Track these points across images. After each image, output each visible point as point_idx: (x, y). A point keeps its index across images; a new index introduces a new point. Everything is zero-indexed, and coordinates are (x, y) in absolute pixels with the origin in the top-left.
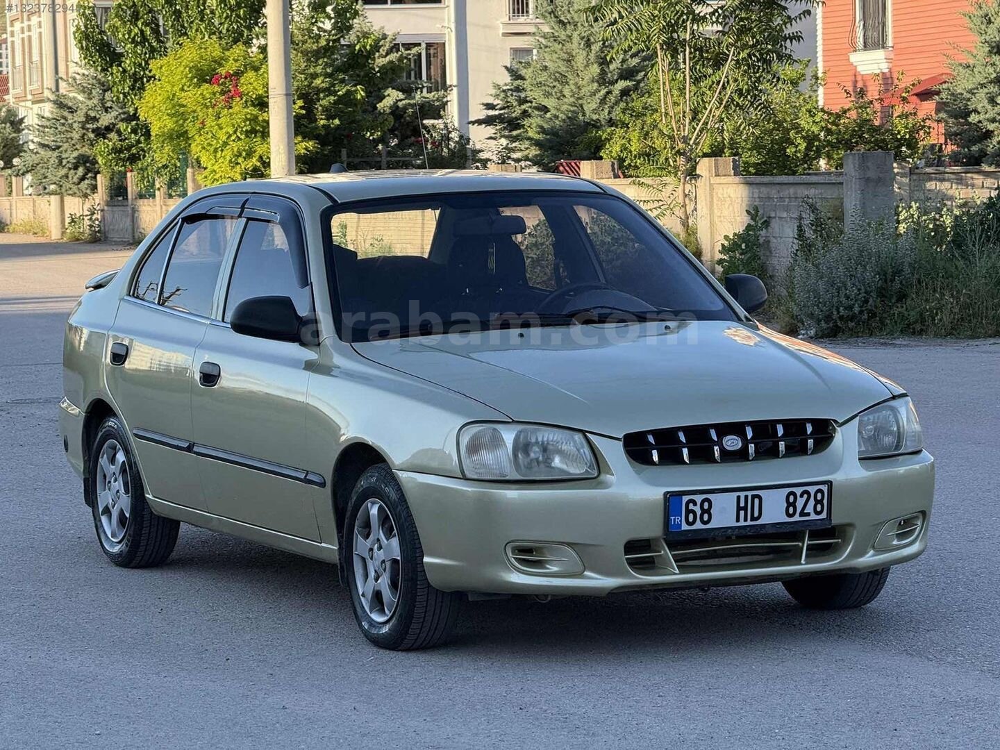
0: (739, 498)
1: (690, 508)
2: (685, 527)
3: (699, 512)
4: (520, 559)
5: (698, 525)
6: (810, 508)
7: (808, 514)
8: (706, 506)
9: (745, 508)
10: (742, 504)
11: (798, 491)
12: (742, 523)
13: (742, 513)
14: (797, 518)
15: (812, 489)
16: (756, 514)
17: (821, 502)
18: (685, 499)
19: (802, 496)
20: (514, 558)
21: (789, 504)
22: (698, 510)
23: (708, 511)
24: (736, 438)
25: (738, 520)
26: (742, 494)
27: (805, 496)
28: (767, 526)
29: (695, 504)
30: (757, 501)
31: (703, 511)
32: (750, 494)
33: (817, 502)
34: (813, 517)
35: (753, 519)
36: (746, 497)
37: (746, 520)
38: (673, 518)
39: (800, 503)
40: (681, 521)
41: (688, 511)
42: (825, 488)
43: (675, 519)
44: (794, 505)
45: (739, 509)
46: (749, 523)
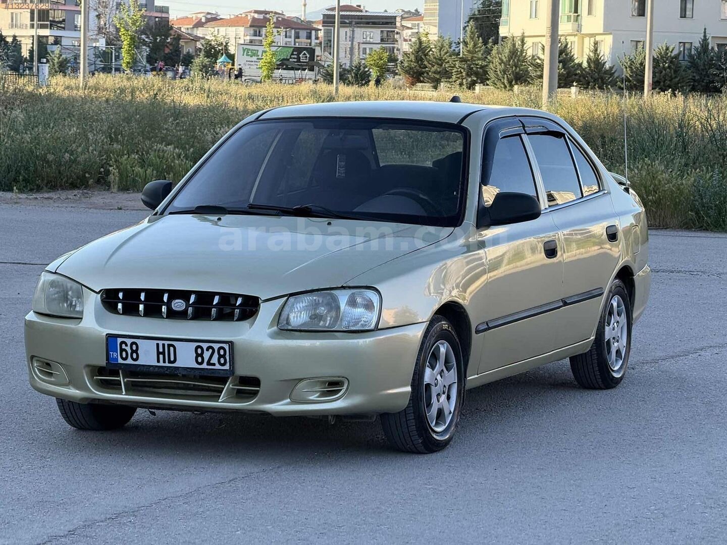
0: (158, 345)
1: (123, 348)
2: (120, 361)
3: (129, 352)
4: (41, 370)
5: (129, 361)
6: (215, 360)
7: (214, 364)
8: (134, 347)
9: (163, 353)
10: (161, 350)
11: (205, 346)
12: (161, 364)
13: (161, 356)
14: (205, 366)
15: (216, 346)
16: (172, 359)
17: (224, 356)
18: (119, 340)
19: (208, 349)
20: (38, 369)
21: (198, 355)
22: (128, 349)
23: (136, 351)
24: (182, 301)
25: (158, 361)
26: (161, 343)
27: (211, 351)
28: (180, 369)
29: (126, 345)
30: (172, 349)
31: (133, 352)
32: (166, 343)
33: (220, 356)
34: (218, 367)
35: (170, 362)
36: (164, 345)
37: (164, 362)
38: (112, 353)
39: (207, 355)
40: (117, 356)
41: (122, 350)
42: (226, 347)
43: (113, 354)
44: (201, 355)
45: (159, 353)
46: (167, 364)
